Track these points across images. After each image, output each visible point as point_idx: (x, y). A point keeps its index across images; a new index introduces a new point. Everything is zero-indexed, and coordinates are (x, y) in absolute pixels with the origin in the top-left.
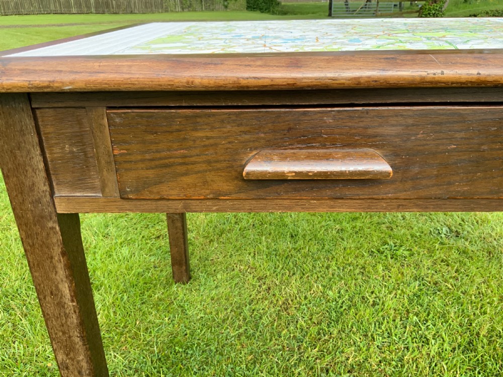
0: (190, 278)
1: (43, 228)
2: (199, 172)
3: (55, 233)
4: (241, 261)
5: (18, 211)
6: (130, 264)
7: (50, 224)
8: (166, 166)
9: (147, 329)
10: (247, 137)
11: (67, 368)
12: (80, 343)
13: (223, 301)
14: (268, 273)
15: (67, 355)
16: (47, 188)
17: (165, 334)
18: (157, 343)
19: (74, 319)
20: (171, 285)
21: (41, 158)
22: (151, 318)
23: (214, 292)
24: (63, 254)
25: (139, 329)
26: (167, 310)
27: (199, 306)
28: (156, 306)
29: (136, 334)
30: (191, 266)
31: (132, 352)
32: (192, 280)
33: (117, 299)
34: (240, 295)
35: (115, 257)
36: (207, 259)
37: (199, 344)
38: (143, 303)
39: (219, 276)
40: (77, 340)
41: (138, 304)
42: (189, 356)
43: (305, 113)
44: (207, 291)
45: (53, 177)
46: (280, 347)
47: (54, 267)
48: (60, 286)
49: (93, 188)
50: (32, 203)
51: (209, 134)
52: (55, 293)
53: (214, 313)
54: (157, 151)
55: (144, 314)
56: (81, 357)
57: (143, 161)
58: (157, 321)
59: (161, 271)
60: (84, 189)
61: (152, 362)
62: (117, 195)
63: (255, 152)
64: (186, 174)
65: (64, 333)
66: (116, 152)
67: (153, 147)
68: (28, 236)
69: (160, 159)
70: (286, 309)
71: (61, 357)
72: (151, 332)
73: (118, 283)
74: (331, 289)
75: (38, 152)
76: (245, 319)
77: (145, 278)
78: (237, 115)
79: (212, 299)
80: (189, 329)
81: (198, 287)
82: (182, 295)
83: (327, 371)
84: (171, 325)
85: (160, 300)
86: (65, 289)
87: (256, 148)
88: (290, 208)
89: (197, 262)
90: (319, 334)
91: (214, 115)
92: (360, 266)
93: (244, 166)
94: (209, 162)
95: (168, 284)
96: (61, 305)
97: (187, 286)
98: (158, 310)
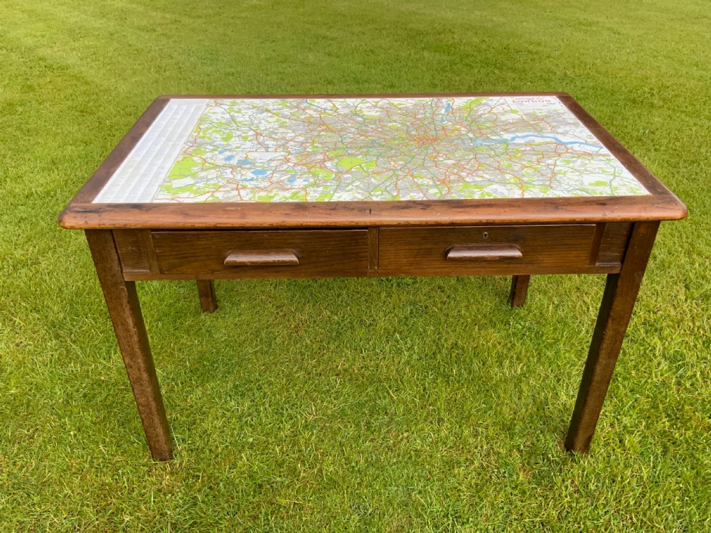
0: (217, 308)
1: (117, 289)
2: (201, 261)
3: (124, 291)
4: (263, 291)
5: (103, 280)
6: (162, 296)
7: (121, 287)
8: (185, 258)
9: (180, 349)
10: (226, 244)
11: (131, 367)
12: (140, 352)
13: (245, 327)
14: (286, 302)
15: (131, 359)
16: (119, 268)
17: (195, 353)
18: (189, 360)
19: (136, 338)
20: (200, 313)
21: (115, 254)
22: (183, 341)
23: (237, 319)
24: (129, 302)
25: (174, 350)
26: (197, 334)
27: (224, 331)
28: (187, 332)
29: (171, 353)
30: (217, 296)
31: (169, 366)
32: (218, 310)
33: (153, 326)
34: (259, 321)
35: (147, 289)
36: (232, 290)
37: (223, 360)
38: (176, 329)
39: (243, 306)
40: (138, 350)
41: (172, 330)
42: (215, 368)
43: (254, 233)
44: (231, 318)
45: (122, 263)
46: (287, 360)
47: (124, 310)
48: (127, 320)
49: (144, 268)
50: (111, 276)
51: (206, 242)
52: (124, 323)
53: (236, 336)
54: (180, 251)
55: (177, 338)
56: (140, 361)
57: (171, 255)
58: (189, 343)
59: (191, 302)
60: (140, 268)
61: (185, 373)
62: (158, 271)
63: (230, 251)
64: (195, 261)
65: (129, 346)
66: (157, 251)
67: (177, 249)
68: (108, 293)
69: (181, 254)
70: (297, 332)
71: (127, 361)
72: (183, 352)
73: (152, 312)
74: (336, 314)
75: (114, 251)
76: (261, 340)
77: (176, 308)
78: (219, 234)
79: (236, 325)
80: (215, 349)
81: (223, 315)
82: (209, 323)
83: (320, 375)
84: (200, 346)
85: (190, 326)
86: (130, 321)
87: (231, 249)
88: (253, 277)
89: (223, 292)
90: (319, 348)
91: (208, 234)
92: (367, 294)
93: (225, 258)
94: (207, 256)
95: (197, 314)
96: (127, 330)
97: (214, 314)
98: (189, 335)
